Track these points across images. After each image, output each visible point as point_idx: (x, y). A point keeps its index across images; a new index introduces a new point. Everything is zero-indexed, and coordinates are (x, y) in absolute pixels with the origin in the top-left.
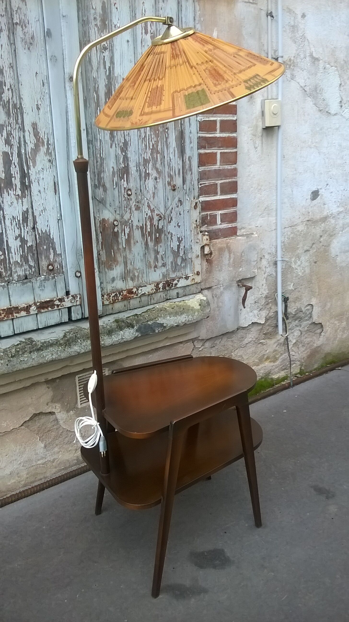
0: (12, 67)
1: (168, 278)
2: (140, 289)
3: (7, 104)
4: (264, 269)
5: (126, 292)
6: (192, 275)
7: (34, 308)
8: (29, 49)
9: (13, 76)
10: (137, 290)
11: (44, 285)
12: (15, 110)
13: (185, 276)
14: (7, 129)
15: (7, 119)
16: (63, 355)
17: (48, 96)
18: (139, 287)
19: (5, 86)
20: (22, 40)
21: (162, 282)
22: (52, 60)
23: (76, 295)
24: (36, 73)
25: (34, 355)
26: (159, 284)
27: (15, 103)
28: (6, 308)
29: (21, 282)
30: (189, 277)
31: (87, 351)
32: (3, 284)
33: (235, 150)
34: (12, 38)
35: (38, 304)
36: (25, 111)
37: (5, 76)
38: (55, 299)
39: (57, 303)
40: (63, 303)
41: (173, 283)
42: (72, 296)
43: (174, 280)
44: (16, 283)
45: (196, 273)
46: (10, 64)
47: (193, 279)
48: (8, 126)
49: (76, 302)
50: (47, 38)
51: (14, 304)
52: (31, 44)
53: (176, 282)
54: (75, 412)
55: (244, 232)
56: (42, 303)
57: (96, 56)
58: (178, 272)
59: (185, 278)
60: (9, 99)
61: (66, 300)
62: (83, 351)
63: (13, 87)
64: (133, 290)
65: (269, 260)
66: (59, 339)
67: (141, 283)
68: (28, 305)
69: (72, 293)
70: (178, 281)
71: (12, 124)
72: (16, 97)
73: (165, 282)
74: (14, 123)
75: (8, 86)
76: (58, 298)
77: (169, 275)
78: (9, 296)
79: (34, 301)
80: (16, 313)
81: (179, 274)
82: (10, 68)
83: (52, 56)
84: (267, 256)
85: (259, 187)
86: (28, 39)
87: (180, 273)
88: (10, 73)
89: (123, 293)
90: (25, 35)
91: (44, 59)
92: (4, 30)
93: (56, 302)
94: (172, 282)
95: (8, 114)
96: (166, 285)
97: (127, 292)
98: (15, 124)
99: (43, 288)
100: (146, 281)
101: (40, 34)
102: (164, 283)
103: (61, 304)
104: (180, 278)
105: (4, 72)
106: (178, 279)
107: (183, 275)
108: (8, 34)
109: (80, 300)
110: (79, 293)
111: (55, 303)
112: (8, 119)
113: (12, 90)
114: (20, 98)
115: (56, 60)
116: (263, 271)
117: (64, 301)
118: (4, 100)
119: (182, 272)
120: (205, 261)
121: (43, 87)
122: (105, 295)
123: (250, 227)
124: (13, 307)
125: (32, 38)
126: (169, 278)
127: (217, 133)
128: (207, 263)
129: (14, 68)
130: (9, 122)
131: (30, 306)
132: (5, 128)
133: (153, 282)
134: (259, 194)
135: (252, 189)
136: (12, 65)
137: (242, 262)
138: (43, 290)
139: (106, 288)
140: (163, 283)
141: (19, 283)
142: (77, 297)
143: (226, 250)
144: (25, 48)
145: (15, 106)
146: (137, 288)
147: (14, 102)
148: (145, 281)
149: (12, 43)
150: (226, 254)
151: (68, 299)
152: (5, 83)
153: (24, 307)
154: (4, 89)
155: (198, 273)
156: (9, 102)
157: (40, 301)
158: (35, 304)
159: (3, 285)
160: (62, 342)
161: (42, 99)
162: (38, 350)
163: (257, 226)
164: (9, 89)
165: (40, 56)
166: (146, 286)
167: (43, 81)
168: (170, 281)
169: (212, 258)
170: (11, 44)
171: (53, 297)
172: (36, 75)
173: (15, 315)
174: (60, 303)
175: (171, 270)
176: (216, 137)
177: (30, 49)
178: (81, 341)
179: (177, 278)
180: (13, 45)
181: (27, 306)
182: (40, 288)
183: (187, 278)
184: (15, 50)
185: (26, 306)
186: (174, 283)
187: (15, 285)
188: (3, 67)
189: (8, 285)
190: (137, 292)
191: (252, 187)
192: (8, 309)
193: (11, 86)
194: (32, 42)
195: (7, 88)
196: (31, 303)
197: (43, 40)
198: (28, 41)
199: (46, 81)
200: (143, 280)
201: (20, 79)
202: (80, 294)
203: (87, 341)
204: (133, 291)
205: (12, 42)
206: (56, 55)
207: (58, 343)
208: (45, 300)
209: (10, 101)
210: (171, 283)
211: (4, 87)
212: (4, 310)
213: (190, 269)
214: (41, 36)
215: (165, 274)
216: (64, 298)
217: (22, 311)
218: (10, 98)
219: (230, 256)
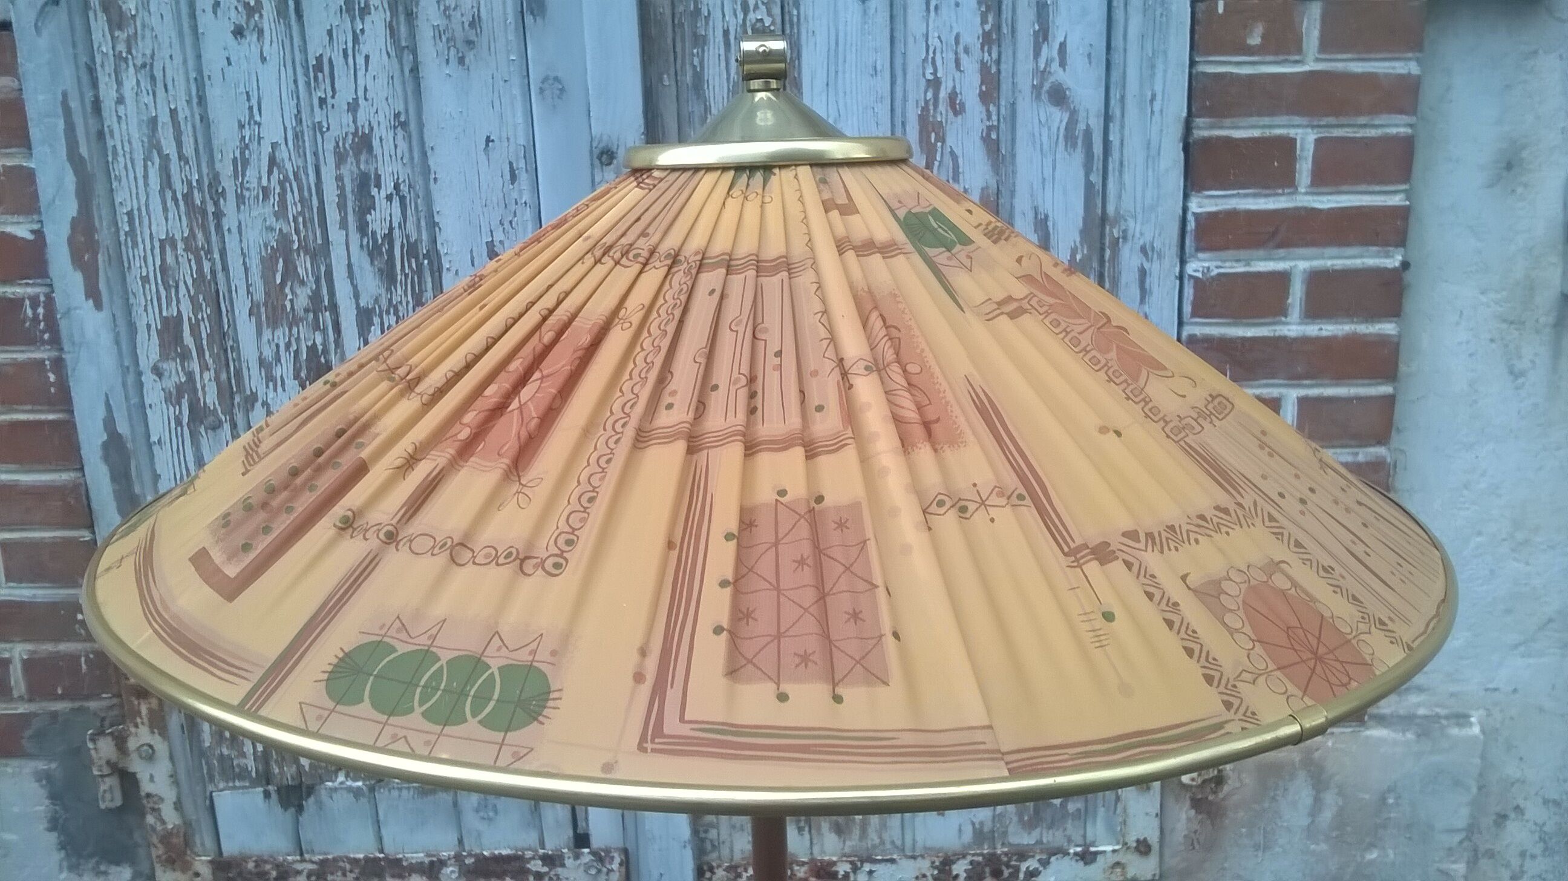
0: (404, 125)
1: (999, 846)
2: (867, 867)
3: (382, 244)
4: (1515, 862)
5: (804, 869)
6: (1114, 851)
7: (452, 872)
8: (461, 61)
9: (407, 155)
10: (855, 869)
11: (495, 806)
12: (413, 261)
13: (1079, 849)
14: (382, 324)
15: (383, 291)
17: (528, 214)
18: (862, 862)
19: (378, 186)
20: (438, 33)
21: (969, 858)
22: (547, 93)
23: (608, 851)
24: (488, 140)
26: (954, 862)
27: (412, 240)
28: (361, 856)
29: (415, 788)
30: (1096, 853)
32: (360, 784)
33: (1386, 389)
34: (403, 30)
35: (469, 861)
36: (446, 265)
37: (380, 158)
38: (529, 854)
39: (536, 866)
40: (559, 870)
41: (1017, 870)
42: (593, 853)
43: (1023, 856)
44: (400, 789)
45: (1134, 845)
46: (397, 115)
47: (1118, 864)
48: (388, 313)
49: (607, 874)
50: (529, 19)
51: (390, 848)
52: (470, 43)
53: (1032, 864)
55: (1419, 705)
56: (481, 859)
57: (723, 64)
58: (1050, 827)
59: (1076, 854)
60: (391, 229)
61: (569, 862)
63: (404, 188)
64: (834, 869)
65: (1545, 829)
67: (874, 847)
68: (435, 859)
69: (596, 842)
70: (1045, 863)
71: (400, 308)
72: (419, 220)
73: (980, 859)
74: (408, 302)
75: (388, 186)
76: (541, 851)
77: (1005, 834)
78: (378, 822)
79: (457, 849)
81: (1052, 837)
82: (395, 128)
83: (545, 80)
84: (1535, 812)
85: (1520, 536)
86: (458, 28)
87: (1059, 834)
88: (396, 146)
89: (792, 870)
90: (449, 17)
91: (516, 91)
92: (376, 8)
93: (532, 862)
94: (1013, 863)
95: (388, 276)
96: (987, 870)
97: (811, 870)
98: (411, 306)
99: (491, 814)
100: (899, 843)
101: (501, 7)
102: (979, 863)
103: (552, 873)
104: (1055, 854)
105: (376, 143)
106: (1044, 857)
107: (1069, 841)
108: (388, 19)
109: (623, 869)
110: (621, 845)
111: (528, 866)
112: (389, 290)
113: (402, 199)
114: (433, 225)
115: (562, 90)
116: (1507, 865)
117: (563, 865)
118: (374, 233)
119: (1068, 832)
120: (1188, 803)
121: (513, 184)
122: (719, 866)
123: (1454, 688)
124: (386, 859)
125: (472, 24)
126: (1003, 844)
127: (1288, 324)
128: (1193, 812)
129: (413, 126)
130: (390, 300)
131: (442, 863)
132: (376, 320)
133: (929, 849)
134: (1515, 559)
135: (1479, 539)
136: (402, 118)
137: (1384, 827)
138: (490, 819)
139: (727, 844)
140: (971, 863)
141: (408, 788)
142: (612, 858)
143: (1302, 775)
144: (448, 61)
145: (411, 250)
146: (852, 863)
147: (408, 237)
148: (893, 842)
149: (404, 48)
150: (1302, 792)
151: (579, 862)
152: (378, 177)
153: (422, 863)
154: (373, 197)
155: (1143, 848)
156: (389, 237)
157: (478, 851)
158: (458, 858)
159: (359, 788)
161: (507, 225)
163: (1491, 686)
164: (391, 194)
165: (501, 83)
166: (892, 861)
167: (511, 163)
168: (1005, 859)
169: (1221, 795)
170: (400, 50)
171: (526, 846)
172: (487, 145)
174: (545, 869)
175: (1015, 819)
176: (1284, 338)
177: (467, 61)
179: (1042, 852)
180: (406, 52)
181: (432, 863)
182: (482, 814)
183: (1088, 857)
184: (415, 70)
185: (427, 860)
186: (1024, 866)
187: (395, 793)
188: (371, 129)
189: (372, 789)
190: (852, 875)
191: (1480, 534)
192: (367, 859)
193: (397, 187)
194: (473, 38)
195: (383, 194)
196: (445, 854)
197: (513, 26)
198: (459, 35)
199: (522, 164)
200: (886, 836)
201: (431, 162)
202: (625, 852)
204: (837, 872)
205: (404, 44)
206: (559, 75)
208: (496, 852)
209: (396, 232)
210: (1008, 866)
211: (374, 191)
212: (356, 861)
213: (1110, 828)
214: (505, 13)
215: (986, 829)
216: (561, 857)
217: (414, 875)
218: (395, 225)
219: (1318, 801)
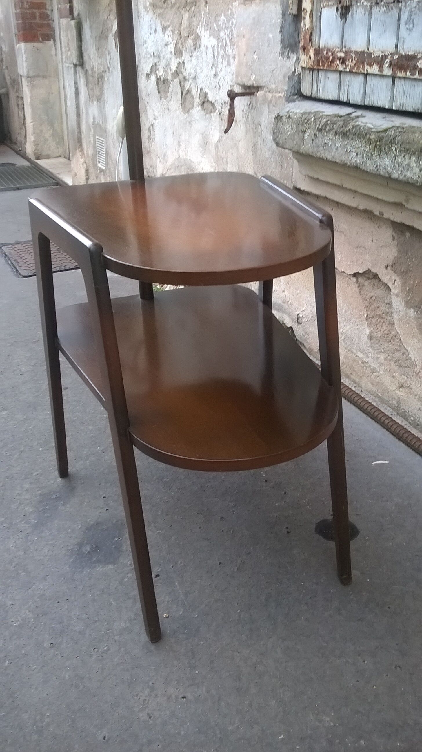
7: (388, 63)
16: (369, 166)
25: (339, 142)
29: (386, 6)
31: (401, 178)
35: (395, 57)
44: (381, 6)
51: (371, 46)
54: (417, 316)
62: (395, 175)
66: (373, 130)
68: (384, 54)
78: (370, 29)
79: (394, 50)
80: (367, 64)
99: (412, 25)
111: (418, 64)
124: (368, 53)
131: (386, 57)
138: (411, 29)
153: (379, 57)
157: (401, 52)
158: (392, 55)
160: (373, 136)
162: (344, 135)
173: (366, 67)
178: (396, 150)
181: (382, 57)
182: (408, 25)
185: (381, 55)
189: (372, 6)
192: (361, 52)
196: (388, 52)
203: (404, 156)
207: (368, 136)
208: (408, 52)
212: (358, 53)
